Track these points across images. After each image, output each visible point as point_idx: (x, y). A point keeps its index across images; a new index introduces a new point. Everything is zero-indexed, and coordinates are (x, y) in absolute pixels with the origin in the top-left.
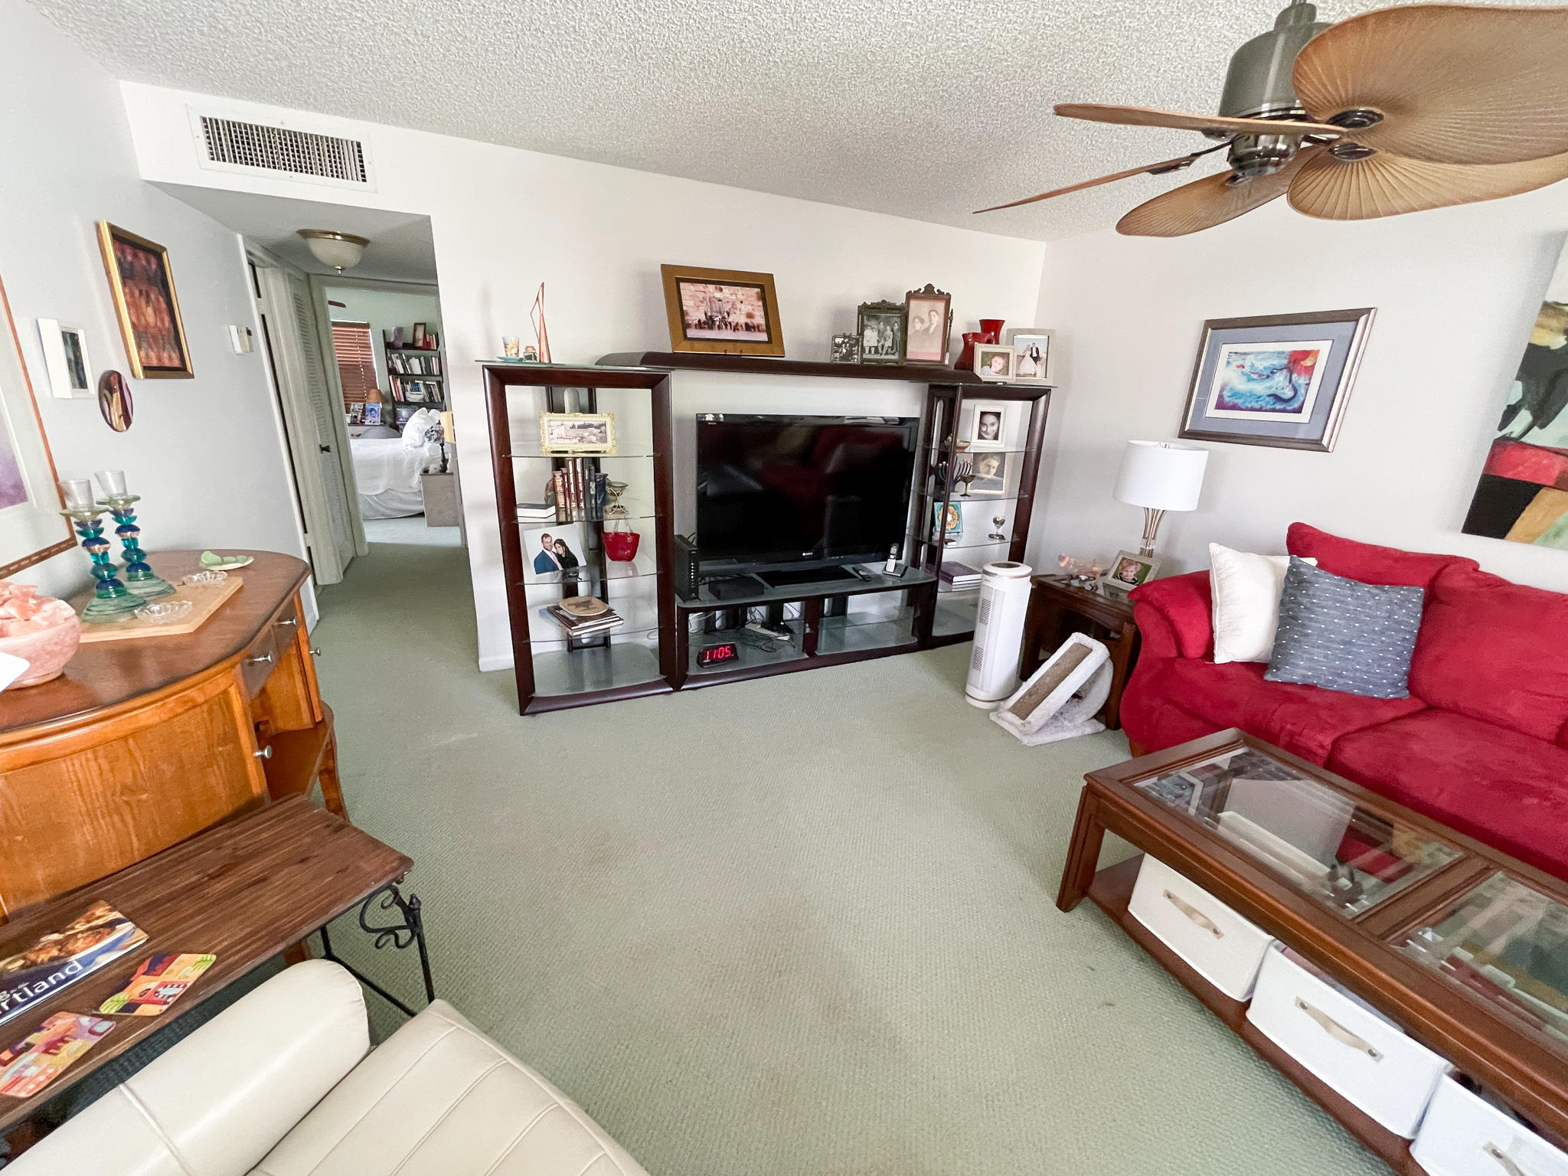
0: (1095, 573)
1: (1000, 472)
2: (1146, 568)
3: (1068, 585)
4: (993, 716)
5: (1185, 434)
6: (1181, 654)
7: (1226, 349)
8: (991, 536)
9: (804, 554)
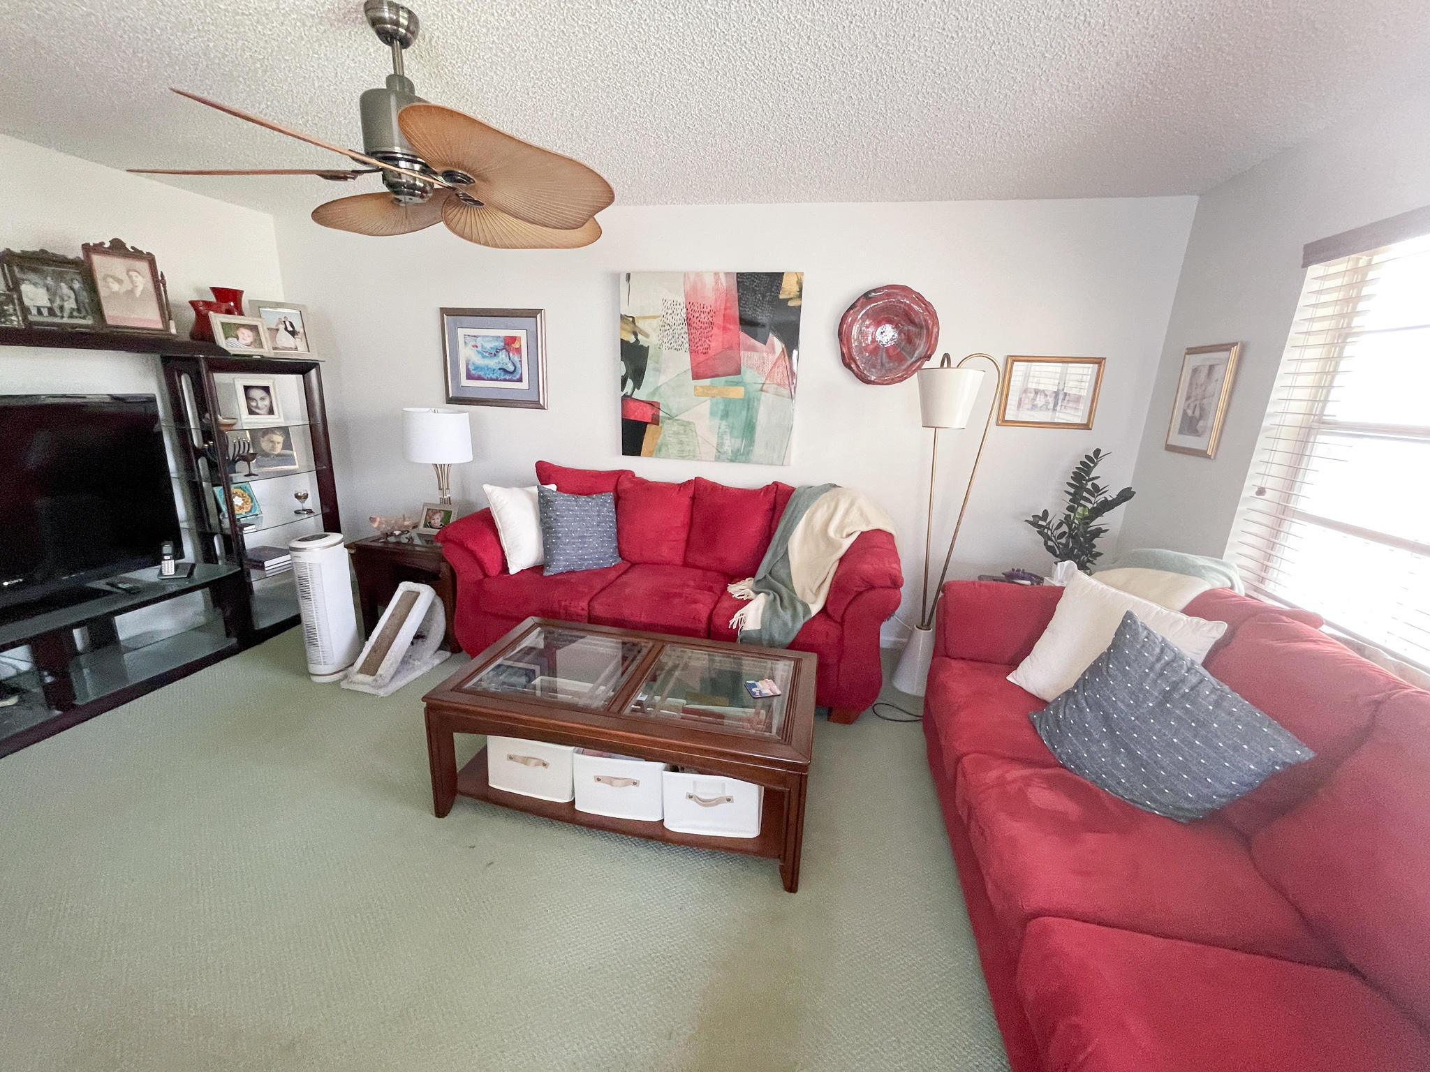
0: (407, 526)
1: (287, 445)
2: (448, 514)
3: (386, 543)
4: (344, 685)
5: (451, 401)
6: (486, 575)
7: (461, 332)
8: (297, 512)
9: (6, 584)
